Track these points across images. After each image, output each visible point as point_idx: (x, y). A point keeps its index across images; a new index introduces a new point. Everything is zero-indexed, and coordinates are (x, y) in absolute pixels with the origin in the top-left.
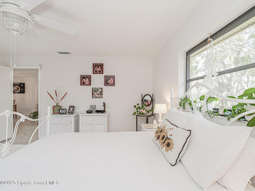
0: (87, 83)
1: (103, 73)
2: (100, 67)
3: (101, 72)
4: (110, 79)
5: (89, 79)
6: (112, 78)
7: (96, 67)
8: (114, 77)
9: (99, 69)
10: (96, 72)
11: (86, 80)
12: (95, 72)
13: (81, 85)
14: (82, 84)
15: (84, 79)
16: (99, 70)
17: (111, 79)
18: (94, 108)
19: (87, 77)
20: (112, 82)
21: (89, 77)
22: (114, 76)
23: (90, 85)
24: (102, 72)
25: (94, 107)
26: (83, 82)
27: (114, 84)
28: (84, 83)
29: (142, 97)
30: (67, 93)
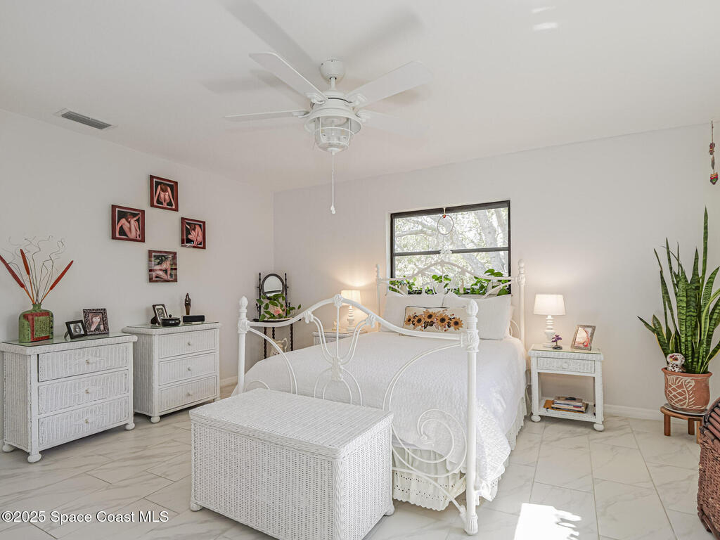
0: (133, 235)
1: (176, 210)
2: (169, 189)
3: (173, 205)
4: (194, 230)
5: (138, 220)
6: (200, 226)
7: (159, 187)
8: (202, 225)
9: (166, 196)
10: (159, 202)
11: (129, 222)
12: (156, 202)
13: (114, 237)
14: (117, 236)
15: (123, 221)
16: (167, 197)
17: (198, 228)
18: (163, 313)
19: (134, 215)
20: (200, 238)
21: (139, 216)
22: (204, 223)
23: (143, 240)
24: (174, 207)
25: (162, 309)
26: (121, 228)
27: (202, 245)
28: (122, 232)
29: (260, 279)
30: (72, 262)
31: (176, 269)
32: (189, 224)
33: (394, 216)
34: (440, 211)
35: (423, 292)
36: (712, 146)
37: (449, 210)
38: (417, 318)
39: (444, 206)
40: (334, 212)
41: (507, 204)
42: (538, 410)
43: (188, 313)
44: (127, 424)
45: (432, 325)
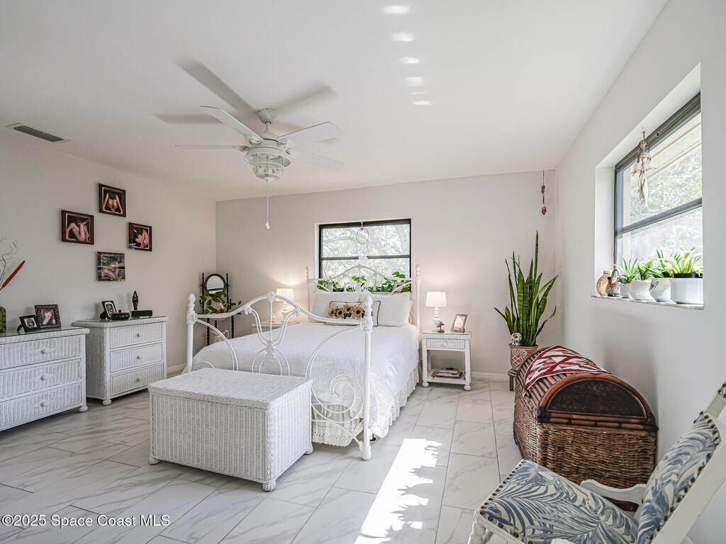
0: (82, 237)
1: (124, 215)
2: (117, 197)
3: (121, 211)
4: (141, 234)
5: (87, 225)
6: (147, 230)
7: (108, 195)
8: (149, 230)
9: (115, 202)
10: (107, 208)
11: (79, 226)
12: (104, 208)
13: (64, 240)
14: (67, 238)
15: (73, 225)
16: (115, 204)
17: (144, 233)
18: (112, 308)
19: (83, 220)
20: (147, 242)
21: (89, 221)
22: (151, 228)
23: (92, 243)
24: (122, 213)
25: (111, 305)
26: (71, 232)
27: (149, 248)
28: (72, 234)
29: (203, 279)
30: (24, 262)
31: (124, 268)
32: (135, 228)
33: (321, 227)
34: (358, 224)
35: (345, 290)
36: (543, 187)
37: (366, 224)
38: (339, 311)
39: (362, 221)
40: (268, 228)
41: (408, 221)
42: (427, 378)
43: (136, 308)
44: (80, 407)
45: (349, 316)
